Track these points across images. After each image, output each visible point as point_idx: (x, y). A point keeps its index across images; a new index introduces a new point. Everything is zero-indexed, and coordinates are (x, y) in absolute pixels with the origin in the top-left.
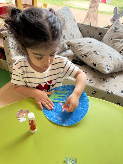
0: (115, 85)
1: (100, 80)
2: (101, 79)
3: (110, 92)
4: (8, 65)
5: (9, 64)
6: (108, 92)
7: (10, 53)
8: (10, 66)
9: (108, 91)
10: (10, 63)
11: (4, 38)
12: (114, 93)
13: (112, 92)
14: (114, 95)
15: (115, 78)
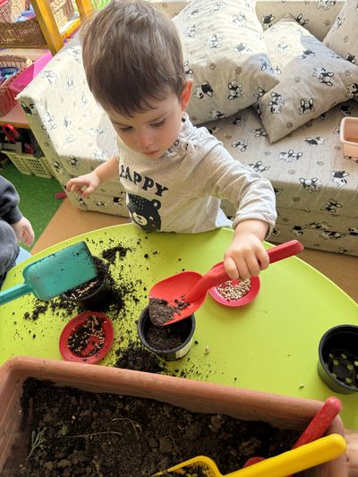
0: (318, 163)
1: (281, 156)
2: (283, 154)
3: (308, 182)
4: (54, 169)
5: (57, 167)
6: (304, 185)
7: (51, 142)
8: (58, 171)
9: (303, 181)
10: (56, 164)
11: (28, 110)
12: (318, 183)
13: (313, 182)
14: (320, 188)
15: (316, 144)
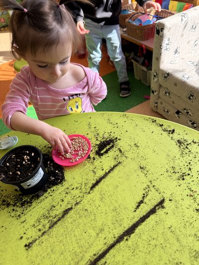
4: (152, 77)
5: (155, 76)
7: (160, 58)
8: (154, 79)
10: (155, 74)
11: (158, 32)
